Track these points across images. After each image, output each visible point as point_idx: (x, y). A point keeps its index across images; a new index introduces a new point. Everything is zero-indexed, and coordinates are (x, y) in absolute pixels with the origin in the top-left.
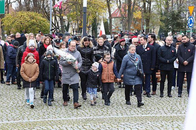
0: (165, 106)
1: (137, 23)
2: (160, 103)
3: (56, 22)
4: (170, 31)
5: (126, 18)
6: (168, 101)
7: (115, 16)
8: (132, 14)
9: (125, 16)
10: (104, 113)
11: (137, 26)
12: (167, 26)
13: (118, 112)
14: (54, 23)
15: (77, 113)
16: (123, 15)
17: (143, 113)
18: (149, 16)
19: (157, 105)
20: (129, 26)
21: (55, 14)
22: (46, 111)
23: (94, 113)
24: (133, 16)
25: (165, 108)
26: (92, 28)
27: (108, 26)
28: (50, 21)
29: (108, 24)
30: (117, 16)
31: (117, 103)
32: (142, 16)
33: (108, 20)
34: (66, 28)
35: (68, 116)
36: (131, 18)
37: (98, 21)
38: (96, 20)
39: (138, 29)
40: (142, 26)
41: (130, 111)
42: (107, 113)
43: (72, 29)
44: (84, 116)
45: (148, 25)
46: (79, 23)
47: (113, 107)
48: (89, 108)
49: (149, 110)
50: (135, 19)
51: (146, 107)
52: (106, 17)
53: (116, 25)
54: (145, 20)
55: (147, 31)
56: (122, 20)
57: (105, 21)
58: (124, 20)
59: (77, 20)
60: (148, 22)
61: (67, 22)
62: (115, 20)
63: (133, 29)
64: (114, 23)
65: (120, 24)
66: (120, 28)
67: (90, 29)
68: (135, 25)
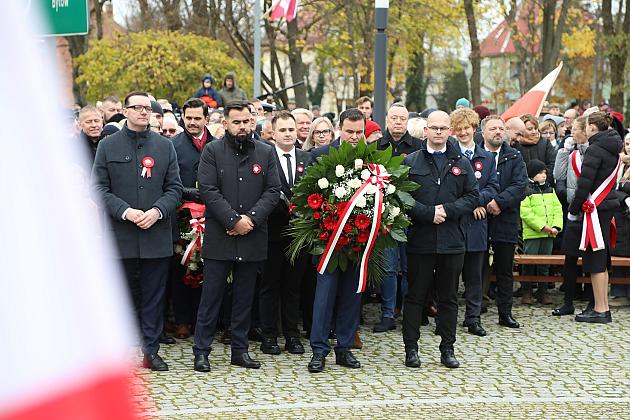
1: (577, 73)
3: (276, 72)
5: (533, 55)
7: (492, 51)
8: (557, 40)
9: (532, 49)
10: (451, 390)
11: (576, 84)
13: (501, 387)
14: (268, 75)
15: (354, 388)
16: (524, 45)
18: (624, 46)
21: (272, 43)
22: (242, 379)
23: (416, 387)
24: (562, 48)
26: (407, 96)
27: (467, 87)
28: (253, 67)
29: (466, 82)
30: (502, 51)
31: (500, 356)
32: (596, 48)
33: (465, 65)
34: (311, 96)
35: (319, 397)
36: (555, 55)
37: (429, 70)
38: (423, 63)
39: (580, 96)
40: (597, 85)
41: (549, 383)
42: (464, 390)
43: (335, 100)
44: (378, 397)
45: (617, 80)
46: (359, 75)
47: (484, 368)
48: (397, 371)
49: (622, 384)
50: (569, 60)
51: (611, 373)
52: (458, 54)
53: (497, 83)
54: (607, 63)
55: (615, 102)
56: (519, 64)
57: (457, 71)
58: (527, 64)
59: (351, 65)
60: (619, 67)
61: (317, 75)
62: (494, 64)
63: (558, 97)
64: (489, 76)
65: (511, 81)
66: (513, 96)
68: (568, 81)
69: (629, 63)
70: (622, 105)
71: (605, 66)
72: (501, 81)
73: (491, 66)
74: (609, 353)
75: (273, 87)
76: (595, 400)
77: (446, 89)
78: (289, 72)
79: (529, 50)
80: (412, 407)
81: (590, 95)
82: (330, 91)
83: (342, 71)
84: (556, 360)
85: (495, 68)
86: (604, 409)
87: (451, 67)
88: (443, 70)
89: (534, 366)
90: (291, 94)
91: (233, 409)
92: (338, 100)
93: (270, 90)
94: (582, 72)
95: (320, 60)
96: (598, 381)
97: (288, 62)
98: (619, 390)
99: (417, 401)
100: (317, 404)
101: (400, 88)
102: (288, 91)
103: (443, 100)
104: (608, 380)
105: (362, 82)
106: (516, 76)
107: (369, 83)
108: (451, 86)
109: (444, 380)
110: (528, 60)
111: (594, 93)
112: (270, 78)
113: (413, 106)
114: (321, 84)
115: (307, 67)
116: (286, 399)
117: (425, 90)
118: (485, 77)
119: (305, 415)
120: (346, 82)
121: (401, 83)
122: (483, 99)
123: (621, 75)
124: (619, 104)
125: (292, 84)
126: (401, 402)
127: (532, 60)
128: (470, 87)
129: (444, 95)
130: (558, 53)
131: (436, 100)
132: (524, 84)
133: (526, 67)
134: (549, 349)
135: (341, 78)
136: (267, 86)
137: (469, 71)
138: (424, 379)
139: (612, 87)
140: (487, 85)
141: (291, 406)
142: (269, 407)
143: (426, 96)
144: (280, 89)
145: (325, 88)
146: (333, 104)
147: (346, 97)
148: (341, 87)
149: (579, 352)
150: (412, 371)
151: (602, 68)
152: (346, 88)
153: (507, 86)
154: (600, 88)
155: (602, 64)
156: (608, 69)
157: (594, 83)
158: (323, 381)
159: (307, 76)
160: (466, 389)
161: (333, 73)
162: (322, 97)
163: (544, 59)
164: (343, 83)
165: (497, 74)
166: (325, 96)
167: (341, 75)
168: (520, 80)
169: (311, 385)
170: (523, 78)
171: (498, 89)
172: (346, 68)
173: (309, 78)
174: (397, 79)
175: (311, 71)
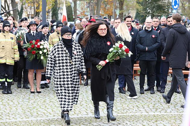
0: (146, 103)
1: (108, 6)
2: (139, 101)
3: (6, 5)
4: (148, 16)
6: (150, 98)
11: (108, 10)
12: (145, 9)
13: (87, 111)
14: (4, 6)
15: (37, 113)
17: (119, 112)
19: (136, 103)
20: (98, 11)
25: (146, 106)
26: (52, 13)
27: (72, 10)
29: (72, 9)
31: (86, 101)
33: (71, 3)
34: (18, 13)
35: (26, 117)
37: (59, 5)
38: (57, 3)
39: (109, 14)
40: (115, 10)
42: (75, 113)
43: (27, 15)
44: (46, 116)
45: (121, 8)
46: (35, 6)
47: (81, 105)
48: (52, 107)
49: (126, 109)
50: (105, 2)
51: (122, 105)
53: (82, 9)
55: (121, 16)
56: (89, 3)
57: (69, 5)
58: (92, 3)
59: (33, 3)
60: (121, 4)
61: (20, 6)
62: (81, 3)
63: (102, 14)
64: (79, 7)
65: (86, 9)
66: (87, 14)
67: (50, 14)
68: (105, 9)
69: (125, 3)
71: (117, 4)
72: (83, 9)
74: (122, 99)
75: (5, 10)
76: (118, 114)
78: (11, 5)
80: (58, 119)
81: (112, 14)
85: (81, 4)
86: (121, 117)
90: (12, 12)
93: (4, 11)
94: (109, 6)
95: (22, 1)
96: (119, 108)
97: (10, 2)
98: (125, 111)
100: (25, 119)
101: (49, 11)
104: (122, 108)
105: (37, 8)
107: (39, 9)
108: (67, 10)
110: (92, 2)
111: (113, 13)
112: (4, 7)
113: (54, 17)
114: (22, 9)
115: (17, 3)
116: (14, 118)
117: (58, 11)
118: (78, 7)
119: (21, 123)
120: (31, 9)
121: (50, 9)
122: (78, 15)
123: (122, 7)
124: (122, 17)
125: (12, 9)
126: (54, 118)
128: (73, 10)
132: (91, 10)
133: (91, 4)
135: (29, 7)
136: (3, 10)
137: (73, 5)
139: (120, 11)
140: (79, 10)
141: (16, 120)
142: (8, 121)
143: (58, 13)
144: (8, 11)
145: (23, 10)
147: (31, 14)
148: (29, 10)
150: (57, 107)
151: (116, 5)
152: (31, 10)
153: (85, 10)
154: (115, 11)
155: (116, 3)
156: (118, 5)
157: (114, 10)
158: (26, 111)
159: (17, 6)
160: (76, 112)
161: (26, 5)
162: (22, 14)
163: (97, 2)
164: (30, 9)
165: (82, 6)
166: (24, 13)
167: (29, 6)
168: (89, 8)
169: (22, 113)
170: (90, 7)
171: (83, 11)
172: (31, 4)
173: (18, 7)
174: (48, 8)
175: (18, 5)
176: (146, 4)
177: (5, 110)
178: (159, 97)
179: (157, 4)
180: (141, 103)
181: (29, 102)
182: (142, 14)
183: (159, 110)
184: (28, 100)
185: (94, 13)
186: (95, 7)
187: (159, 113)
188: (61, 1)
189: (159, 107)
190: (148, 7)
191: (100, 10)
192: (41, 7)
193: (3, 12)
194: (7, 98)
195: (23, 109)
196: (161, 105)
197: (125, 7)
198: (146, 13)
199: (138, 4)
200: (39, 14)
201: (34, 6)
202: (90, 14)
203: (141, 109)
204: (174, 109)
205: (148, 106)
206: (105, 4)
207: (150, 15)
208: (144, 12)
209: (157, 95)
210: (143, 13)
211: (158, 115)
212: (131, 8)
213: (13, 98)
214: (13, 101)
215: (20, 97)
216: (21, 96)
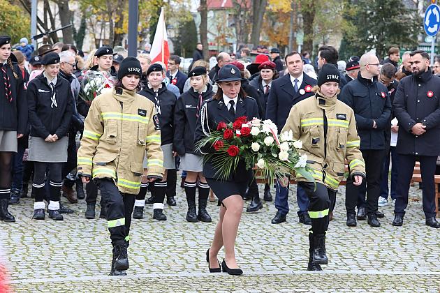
0: (359, 248)
1: (279, 24)
2: (344, 242)
3: (48, 17)
4: (370, 49)
5: (246, 9)
6: (369, 237)
7: (216, 5)
9: (246, 5)
10: (188, 266)
11: (278, 33)
12: (362, 33)
14: (42, 19)
16: (239, 2)
17: (298, 267)
18: (313, 5)
19: (337, 246)
20: (255, 35)
22: (24, 258)
24: (267, 5)
25: (359, 256)
27: (196, 32)
28: (30, 13)
29: (196, 28)
30: (223, 6)
32: (292, 6)
33: (195, 16)
34: (75, 36)
35: (85, 272)
36: (262, 11)
39: (281, 42)
40: (293, 34)
41: (261, 260)
42: (197, 266)
43: (94, 40)
45: (308, 30)
46: (114, 21)
48: (146, 252)
50: (273, 14)
52: (190, 7)
53: (219, 30)
54: (300, 18)
55: (306, 47)
56: (236, 16)
57: (189, 20)
58: (242, 16)
59: (108, 13)
60: (309, 21)
61: (80, 20)
62: (216, 15)
63: (264, 42)
64: (213, 25)
65: (229, 29)
66: (230, 41)
67: (146, 40)
68: (271, 30)
69: (316, 18)
70: (312, 50)
71: (298, 20)
72: (222, 29)
73: (214, 17)
75: (46, 28)
76: (296, 272)
77: (180, 33)
78: (58, 17)
79: (243, 5)
80: (158, 280)
81: (288, 42)
82: (90, 33)
83: (100, 17)
84: (266, 242)
85: (218, 19)
86: (302, 279)
87: (184, 16)
88: (178, 19)
89: (249, 247)
90: (60, 34)
91: (17, 281)
92: (96, 40)
93: (44, 31)
95: (83, 9)
96: (297, 258)
97: (57, 10)
99: (162, 275)
100: (84, 278)
101: (144, 32)
102: (57, 32)
103: (178, 42)
105: (116, 26)
106: (233, 25)
107: (121, 27)
108: (184, 31)
109: (182, 258)
110: (242, 13)
111: (290, 39)
112: (43, 22)
114: (83, 27)
115: (72, 13)
116: (58, 274)
118: (210, 26)
119: (75, 286)
120: (103, 26)
121: (146, 28)
122: (209, 42)
123: (311, 27)
124: (309, 49)
125: (61, 27)
126: (149, 276)
127: (245, 13)
128: (198, 33)
129: (178, 38)
130: (265, 9)
131: (173, 41)
132: (239, 32)
133: (241, 19)
134: (261, 234)
135: (99, 23)
136: (41, 28)
137: (198, 20)
138: (167, 258)
139: (304, 36)
140: (212, 32)
141: (63, 279)
142: (45, 280)
144: (52, 31)
145: (86, 30)
146: (92, 42)
147: (102, 38)
148: (99, 30)
149: (283, 237)
150: (157, 252)
151: (296, 21)
152: (103, 31)
153: (226, 33)
154: (295, 36)
155: (297, 18)
156: (301, 22)
157: (291, 33)
158: (88, 259)
159: (72, 21)
160: (199, 265)
161: (92, 19)
162: (83, 37)
163: (254, 13)
164: (100, 27)
165: (219, 23)
166: (87, 36)
167: (99, 21)
168: (236, 28)
169: (78, 263)
170: (238, 27)
171: (220, 35)
172: (104, 15)
173: (74, 22)
174: (143, 25)
175: (75, 17)
176: (366, 21)
177: (40, 256)
178: (391, 236)
179: (390, 21)
180: (348, 248)
181: (94, 239)
182: (355, 44)
183: (389, 265)
184: (90, 235)
185: (246, 40)
186: (249, 27)
187: (389, 272)
188: (172, 11)
189: (389, 257)
190: (369, 29)
191: (260, 32)
192: (126, 24)
193: (41, 32)
194: (45, 228)
195: (79, 255)
196: (394, 252)
197: (317, 27)
198: (365, 41)
199: (346, 22)
200: (122, 39)
201: (111, 21)
202: (238, 41)
203: (349, 262)
204: (423, 262)
205: (365, 254)
206: (271, 19)
207: (374, 46)
208: (360, 40)
209: (385, 230)
210: (357, 41)
211: (386, 275)
212: (331, 30)
213: (58, 229)
214: (59, 236)
215: (74, 227)
216: (77, 224)
